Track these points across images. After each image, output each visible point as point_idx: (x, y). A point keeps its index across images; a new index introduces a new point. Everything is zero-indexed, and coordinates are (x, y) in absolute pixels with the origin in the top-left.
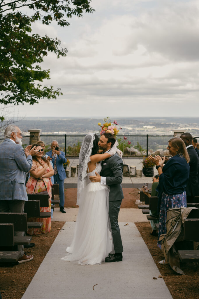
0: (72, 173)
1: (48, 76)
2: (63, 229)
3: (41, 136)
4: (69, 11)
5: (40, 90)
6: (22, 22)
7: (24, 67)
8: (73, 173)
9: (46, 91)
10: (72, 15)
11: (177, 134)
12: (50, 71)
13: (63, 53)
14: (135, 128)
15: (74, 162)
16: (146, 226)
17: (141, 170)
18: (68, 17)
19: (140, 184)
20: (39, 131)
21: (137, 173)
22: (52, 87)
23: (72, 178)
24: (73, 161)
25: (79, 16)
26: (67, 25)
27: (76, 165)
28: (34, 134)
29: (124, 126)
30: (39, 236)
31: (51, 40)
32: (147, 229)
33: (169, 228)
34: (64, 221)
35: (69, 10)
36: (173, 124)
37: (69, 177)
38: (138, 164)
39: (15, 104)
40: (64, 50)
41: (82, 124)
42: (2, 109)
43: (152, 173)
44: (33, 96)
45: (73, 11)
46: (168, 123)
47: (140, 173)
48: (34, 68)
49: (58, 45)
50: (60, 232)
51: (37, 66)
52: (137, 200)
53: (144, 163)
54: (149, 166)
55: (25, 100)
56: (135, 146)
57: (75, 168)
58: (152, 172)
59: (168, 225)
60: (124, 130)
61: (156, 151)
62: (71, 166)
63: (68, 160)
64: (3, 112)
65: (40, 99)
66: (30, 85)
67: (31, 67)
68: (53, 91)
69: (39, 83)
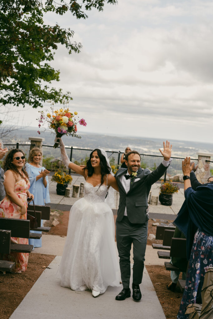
0: (73, 192)
1: (58, 77)
2: (48, 268)
3: (43, 146)
4: (89, 3)
5: (47, 92)
6: (28, 4)
7: (30, 62)
8: (75, 192)
9: (53, 94)
10: (91, 7)
11: (202, 158)
12: (60, 71)
13: (76, 48)
14: (151, 149)
15: (78, 180)
16: (161, 273)
17: (157, 196)
18: (87, 9)
19: (155, 214)
20: (41, 139)
21: (152, 200)
22: (60, 90)
23: (73, 198)
24: (78, 178)
25: (100, 10)
26: (85, 18)
27: (80, 184)
28: (35, 143)
29: (139, 146)
30: (13, 277)
31: (63, 30)
32: (162, 277)
33: (207, 300)
34: (54, 255)
35: (89, 1)
36: (192, 149)
37: (69, 197)
38: (154, 189)
39: (15, 105)
40: (77, 46)
41: (95, 140)
42: (6, 113)
43: (170, 202)
44: (38, 98)
45: (93, 3)
46: (186, 147)
47: (156, 200)
48: (42, 66)
49: (71, 36)
50: (43, 272)
51: (46, 64)
52: (150, 234)
53: (162, 188)
54: (167, 193)
55: (27, 102)
56: (151, 168)
57: (78, 187)
58: (170, 200)
59: (205, 295)
60: (139, 150)
61: (175, 176)
62: (74, 184)
63: (70, 176)
64: (7, 116)
65: (45, 102)
66: (35, 85)
67: (38, 65)
68: (61, 94)
69: (47, 85)
